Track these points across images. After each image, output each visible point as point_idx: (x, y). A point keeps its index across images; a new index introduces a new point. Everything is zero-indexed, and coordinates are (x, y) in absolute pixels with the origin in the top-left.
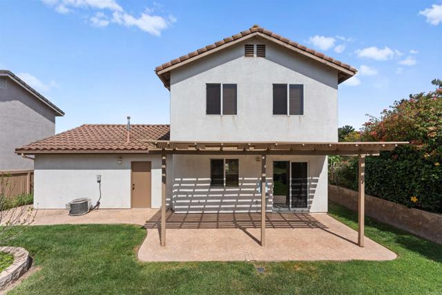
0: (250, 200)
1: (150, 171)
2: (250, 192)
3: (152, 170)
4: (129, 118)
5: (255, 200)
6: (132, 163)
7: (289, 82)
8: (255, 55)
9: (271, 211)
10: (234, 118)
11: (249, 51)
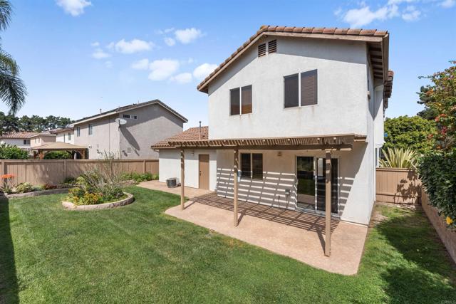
0: (273, 194)
1: (208, 162)
2: (273, 186)
3: (210, 161)
4: (200, 122)
5: (277, 195)
6: (200, 155)
7: (300, 71)
8: (267, 53)
9: (294, 209)
10: (249, 116)
11: (261, 51)
